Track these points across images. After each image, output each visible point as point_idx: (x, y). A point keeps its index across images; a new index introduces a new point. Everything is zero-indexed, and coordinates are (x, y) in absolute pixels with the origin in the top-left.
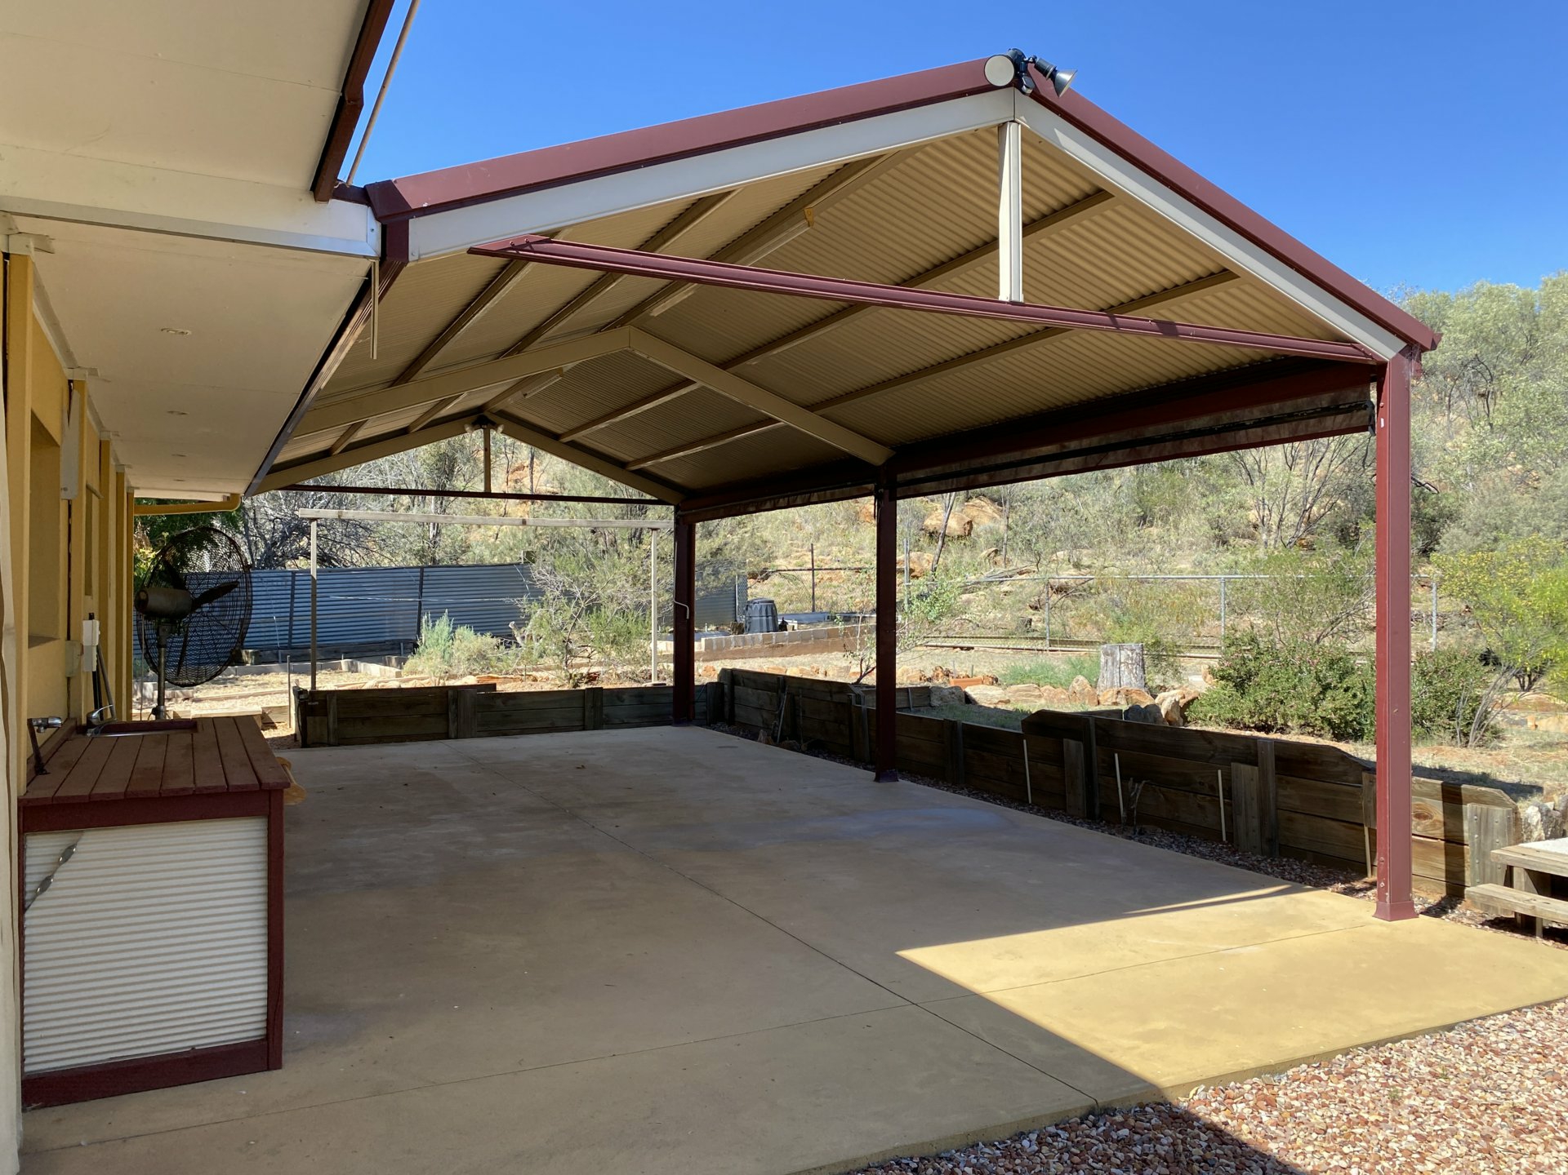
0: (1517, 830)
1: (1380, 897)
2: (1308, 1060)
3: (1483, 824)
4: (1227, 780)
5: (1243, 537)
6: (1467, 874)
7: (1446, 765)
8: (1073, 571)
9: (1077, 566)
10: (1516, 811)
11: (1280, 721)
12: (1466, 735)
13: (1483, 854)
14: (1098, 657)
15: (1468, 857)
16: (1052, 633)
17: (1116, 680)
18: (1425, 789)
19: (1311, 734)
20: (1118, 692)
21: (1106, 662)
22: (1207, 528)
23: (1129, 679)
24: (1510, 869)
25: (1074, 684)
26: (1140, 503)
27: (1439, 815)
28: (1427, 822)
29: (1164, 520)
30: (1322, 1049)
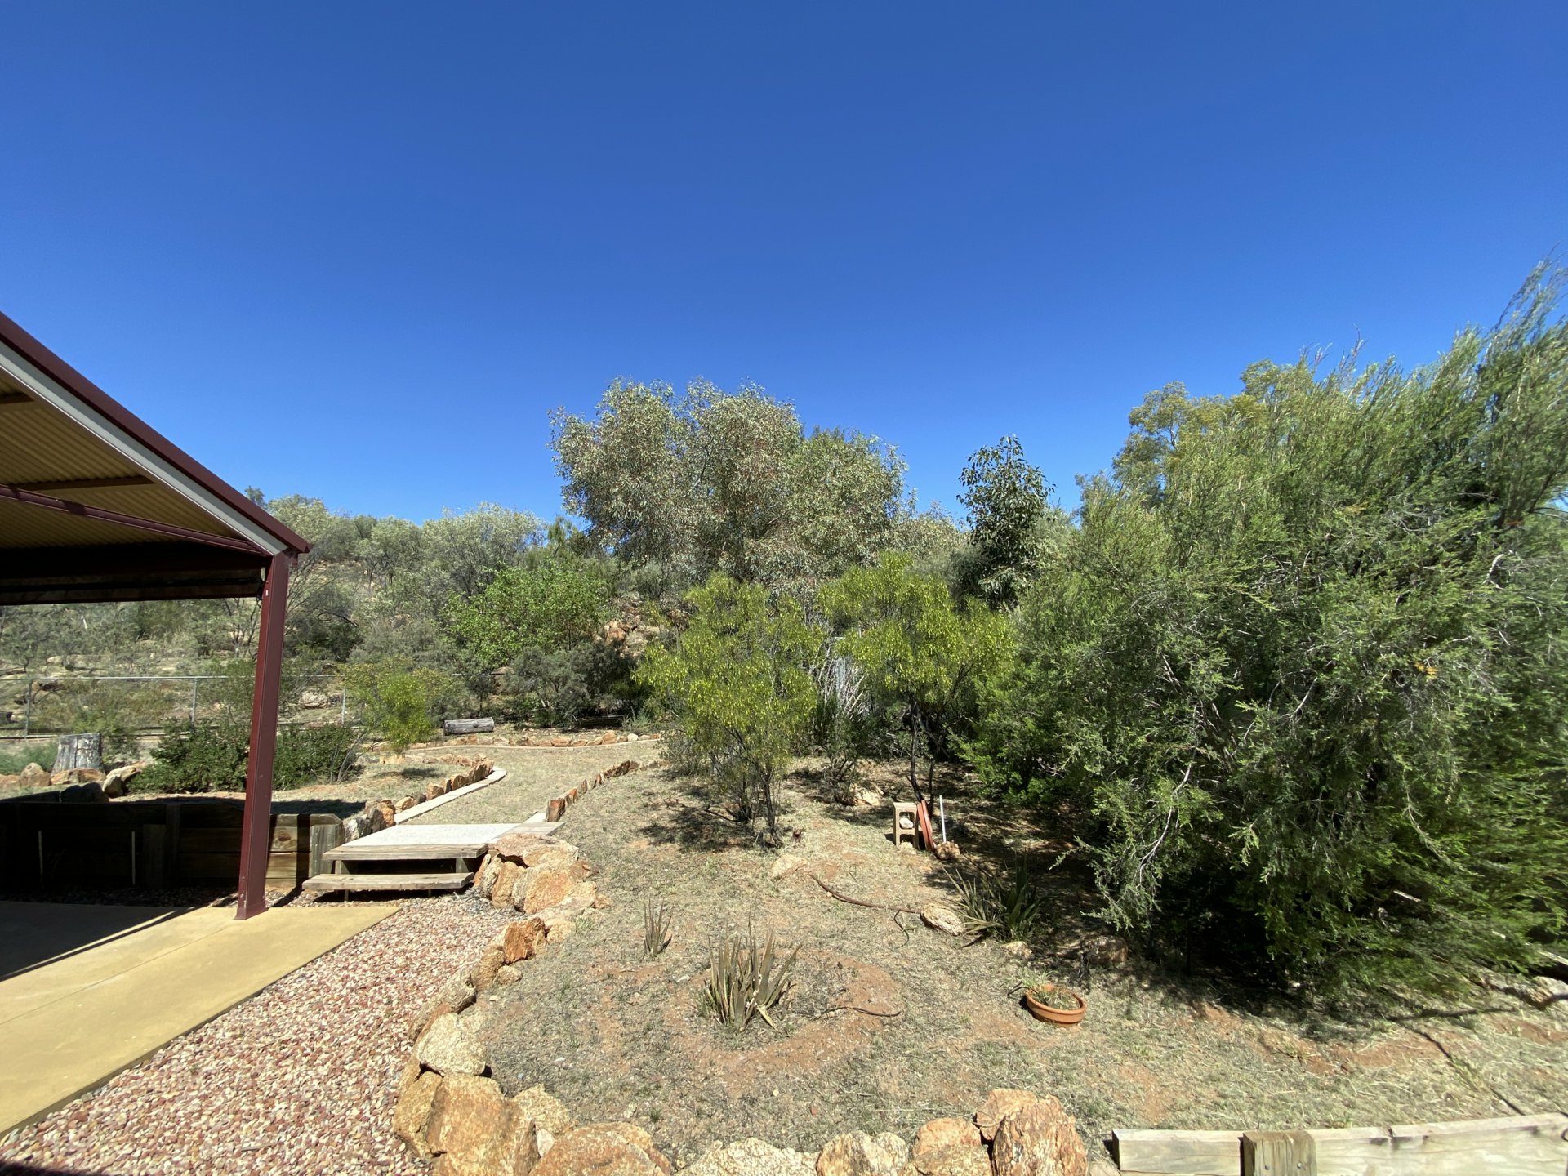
0: (342, 836)
1: (241, 905)
2: (130, 1067)
3: (321, 837)
4: (139, 838)
5: (224, 649)
6: (310, 870)
7: (316, 798)
8: (65, 672)
9: (70, 668)
10: (342, 825)
11: (204, 783)
12: (337, 775)
13: (320, 856)
14: (57, 746)
15: (311, 859)
16: (31, 723)
17: (71, 764)
18: (287, 821)
19: (229, 790)
20: (71, 773)
21: (63, 750)
22: (194, 642)
23: (83, 761)
24: (334, 863)
25: (26, 770)
26: (139, 622)
27: (295, 836)
28: (287, 842)
29: (160, 635)
30: (146, 1050)
